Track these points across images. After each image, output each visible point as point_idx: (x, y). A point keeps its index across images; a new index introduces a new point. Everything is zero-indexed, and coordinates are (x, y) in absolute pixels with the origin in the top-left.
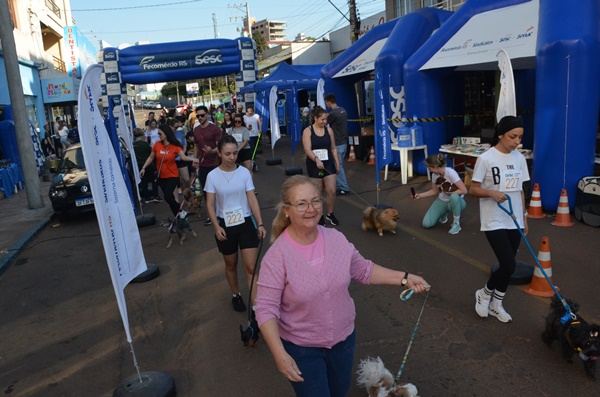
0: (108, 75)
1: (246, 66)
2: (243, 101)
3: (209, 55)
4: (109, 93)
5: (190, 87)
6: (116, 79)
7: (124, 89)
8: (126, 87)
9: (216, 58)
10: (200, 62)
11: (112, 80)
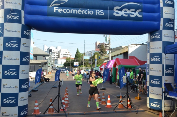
0: (8, 12)
1: (167, 25)
2: (160, 62)
3: (129, 7)
4: (4, 36)
5: (75, 64)
6: (18, 18)
7: (26, 34)
8: (29, 32)
9: (136, 12)
10: (118, 13)
11: (13, 18)
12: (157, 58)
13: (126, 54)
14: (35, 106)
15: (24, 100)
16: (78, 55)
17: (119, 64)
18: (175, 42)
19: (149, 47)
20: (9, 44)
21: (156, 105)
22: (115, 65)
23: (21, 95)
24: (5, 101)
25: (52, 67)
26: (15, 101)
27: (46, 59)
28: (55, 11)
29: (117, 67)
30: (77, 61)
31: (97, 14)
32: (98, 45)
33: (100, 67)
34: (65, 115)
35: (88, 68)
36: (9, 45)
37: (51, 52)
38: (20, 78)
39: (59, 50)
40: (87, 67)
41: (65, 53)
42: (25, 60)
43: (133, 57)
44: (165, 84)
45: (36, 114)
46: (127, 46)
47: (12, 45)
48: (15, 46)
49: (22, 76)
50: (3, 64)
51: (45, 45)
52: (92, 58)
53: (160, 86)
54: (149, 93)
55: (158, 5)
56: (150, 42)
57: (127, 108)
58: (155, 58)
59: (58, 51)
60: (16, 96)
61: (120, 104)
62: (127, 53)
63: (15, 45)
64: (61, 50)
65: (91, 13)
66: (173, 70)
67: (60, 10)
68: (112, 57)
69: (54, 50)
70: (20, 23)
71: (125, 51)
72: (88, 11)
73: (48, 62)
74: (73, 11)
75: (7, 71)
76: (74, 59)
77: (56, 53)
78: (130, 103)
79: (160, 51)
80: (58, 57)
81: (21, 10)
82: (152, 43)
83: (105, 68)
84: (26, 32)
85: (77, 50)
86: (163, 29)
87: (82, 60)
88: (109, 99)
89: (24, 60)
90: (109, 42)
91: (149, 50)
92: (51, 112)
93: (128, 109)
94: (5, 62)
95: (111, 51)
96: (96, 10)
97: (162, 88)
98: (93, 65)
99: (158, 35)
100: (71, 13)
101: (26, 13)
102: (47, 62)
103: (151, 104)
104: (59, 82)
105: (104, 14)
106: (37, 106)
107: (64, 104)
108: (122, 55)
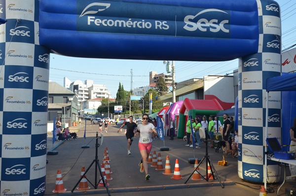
1: (269, 45)
3: (209, 17)
5: (117, 108)
6: (28, 34)
7: (43, 60)
8: (47, 57)
9: (220, 24)
10: (191, 26)
11: (20, 34)
12: (254, 98)
13: (200, 92)
14: (58, 179)
15: (39, 169)
16: (121, 93)
17: (190, 107)
18: (282, 72)
19: (241, 80)
20: (13, 77)
21: (253, 174)
22: (183, 110)
23: (34, 161)
24: (9, 172)
25: (79, 115)
26: (24, 171)
27: (68, 101)
28: (89, 24)
29: (186, 113)
30: (119, 104)
31: (158, 27)
32: (153, 77)
33: (158, 114)
34: (108, 192)
35: (138, 116)
36: (13, 80)
37: (77, 89)
38: (32, 134)
39: (89, 85)
40: (137, 114)
41: (100, 91)
42: (41, 104)
43: (212, 97)
44: (268, 140)
45: (60, 192)
46: (202, 79)
47: (19, 78)
48: (23, 80)
49: (35, 130)
50: (4, 111)
51: (66, 78)
52: (144, 98)
53: (259, 143)
54: (241, 154)
55: (254, 12)
56: (243, 73)
57: (207, 180)
58: (251, 98)
59: (88, 87)
60: (26, 162)
61: (196, 172)
62: (202, 89)
63: (24, 78)
64: (92, 86)
65: (148, 25)
66: (280, 116)
67: (97, 22)
68: (177, 97)
69: (82, 86)
70: (33, 42)
71: (199, 86)
72: (143, 23)
73: (72, 106)
74: (118, 23)
75: (10, 122)
76: (114, 101)
77: (85, 91)
78: (212, 171)
79: (259, 86)
80: (88, 97)
81: (33, 20)
82: (245, 75)
83: (167, 115)
84: (42, 57)
85: (120, 86)
86: (263, 52)
87: (128, 102)
88: (177, 166)
89: (39, 104)
90: (173, 73)
91: (241, 86)
92: (83, 188)
93: (209, 181)
94: (7, 107)
95: (175, 88)
96: (156, 22)
97: (262, 147)
98: (146, 110)
99: (255, 61)
100: (116, 25)
101: (41, 26)
102: (70, 106)
103: (245, 172)
104: (97, 140)
105: (168, 27)
106: (61, 179)
107: (105, 174)
108: (193, 94)
